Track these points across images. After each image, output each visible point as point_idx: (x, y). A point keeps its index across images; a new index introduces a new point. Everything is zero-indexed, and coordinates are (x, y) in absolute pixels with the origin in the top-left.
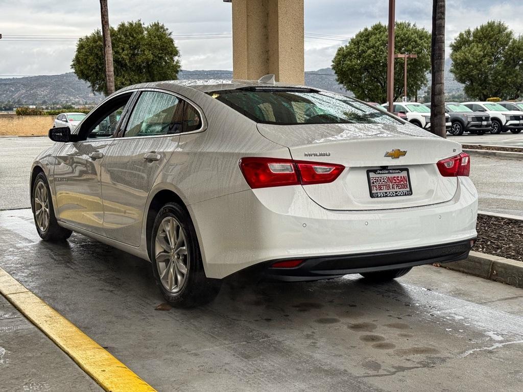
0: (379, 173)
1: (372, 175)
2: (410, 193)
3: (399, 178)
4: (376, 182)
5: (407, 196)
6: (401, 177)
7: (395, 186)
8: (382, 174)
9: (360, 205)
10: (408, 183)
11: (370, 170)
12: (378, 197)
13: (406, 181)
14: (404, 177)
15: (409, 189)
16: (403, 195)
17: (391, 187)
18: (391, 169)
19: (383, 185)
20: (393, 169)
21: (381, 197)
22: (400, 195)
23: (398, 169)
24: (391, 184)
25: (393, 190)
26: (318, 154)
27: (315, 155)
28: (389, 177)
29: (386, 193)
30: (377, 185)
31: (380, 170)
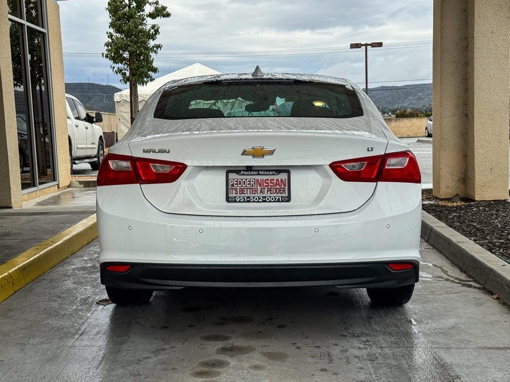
0: (243, 174)
1: (232, 176)
2: (288, 199)
3: (275, 182)
4: (236, 184)
5: (282, 203)
6: (277, 180)
7: (266, 190)
8: (247, 175)
9: (204, 209)
10: (286, 188)
11: (230, 170)
12: (235, 201)
13: (285, 185)
14: (282, 180)
15: (287, 195)
16: (275, 201)
17: (259, 191)
18: (261, 170)
19: (247, 189)
20: (265, 171)
21: (239, 202)
22: (270, 201)
23: (272, 171)
24: (259, 188)
25: (262, 195)
26: (157, 151)
27: (154, 151)
28: (258, 180)
29: (249, 197)
30: (238, 188)
31: (244, 171)
